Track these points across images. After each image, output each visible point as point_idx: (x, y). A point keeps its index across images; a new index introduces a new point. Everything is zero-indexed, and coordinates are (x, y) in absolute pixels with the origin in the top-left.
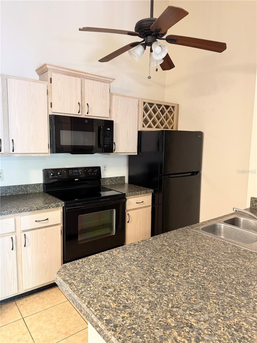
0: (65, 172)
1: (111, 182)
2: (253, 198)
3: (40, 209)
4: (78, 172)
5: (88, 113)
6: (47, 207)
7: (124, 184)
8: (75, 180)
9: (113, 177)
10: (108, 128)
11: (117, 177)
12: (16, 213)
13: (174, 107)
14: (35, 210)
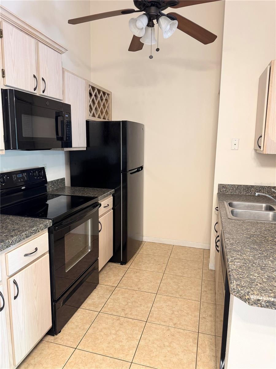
0: (8, 178)
1: (53, 186)
2: (220, 184)
3: (29, 236)
4: (23, 176)
5: (43, 92)
6: (36, 230)
7: (64, 187)
8: (22, 188)
9: (54, 181)
10: (67, 115)
11: (58, 180)
12: (4, 250)
13: (109, 94)
14: (24, 239)
